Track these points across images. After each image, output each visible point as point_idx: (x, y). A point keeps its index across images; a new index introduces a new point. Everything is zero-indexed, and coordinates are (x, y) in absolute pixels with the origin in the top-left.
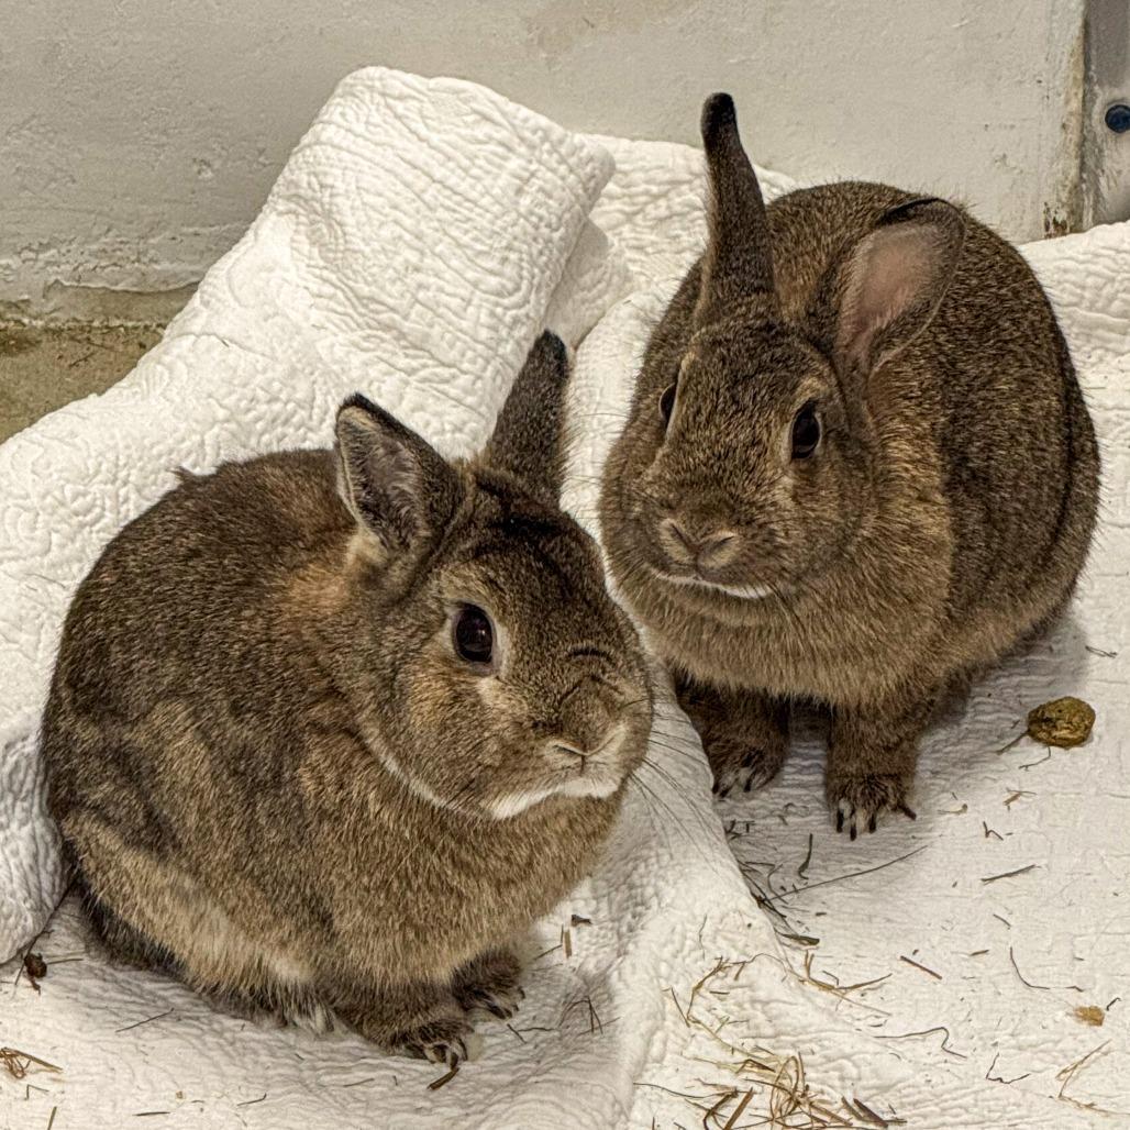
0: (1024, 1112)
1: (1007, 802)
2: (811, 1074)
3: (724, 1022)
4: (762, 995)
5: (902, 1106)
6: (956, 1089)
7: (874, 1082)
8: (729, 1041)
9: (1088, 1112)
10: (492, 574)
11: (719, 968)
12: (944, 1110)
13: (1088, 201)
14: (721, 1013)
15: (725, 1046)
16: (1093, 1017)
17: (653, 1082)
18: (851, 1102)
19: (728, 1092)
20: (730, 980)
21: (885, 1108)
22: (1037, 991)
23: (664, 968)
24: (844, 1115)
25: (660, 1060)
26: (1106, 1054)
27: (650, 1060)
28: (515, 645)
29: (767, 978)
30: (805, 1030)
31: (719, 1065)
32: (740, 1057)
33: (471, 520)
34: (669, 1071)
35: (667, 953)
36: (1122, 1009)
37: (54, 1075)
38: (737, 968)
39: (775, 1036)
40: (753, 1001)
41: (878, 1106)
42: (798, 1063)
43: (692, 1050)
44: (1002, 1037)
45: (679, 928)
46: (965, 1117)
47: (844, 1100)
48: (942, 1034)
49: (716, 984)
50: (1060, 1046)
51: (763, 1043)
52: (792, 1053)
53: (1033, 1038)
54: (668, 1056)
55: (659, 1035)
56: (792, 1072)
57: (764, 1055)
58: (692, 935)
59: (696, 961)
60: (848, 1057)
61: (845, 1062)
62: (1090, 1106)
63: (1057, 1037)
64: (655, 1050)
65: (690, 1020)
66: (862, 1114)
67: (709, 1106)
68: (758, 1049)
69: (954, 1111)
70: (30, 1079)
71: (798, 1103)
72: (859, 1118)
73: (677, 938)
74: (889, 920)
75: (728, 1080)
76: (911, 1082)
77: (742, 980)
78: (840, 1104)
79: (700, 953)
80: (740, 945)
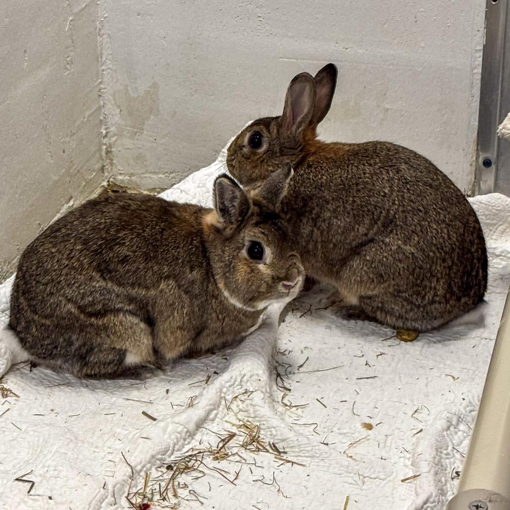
0: (327, 455)
1: (377, 356)
2: (262, 432)
3: (241, 410)
4: (254, 403)
5: (287, 447)
6: (306, 444)
7: (280, 438)
8: (240, 418)
9: (349, 459)
10: (263, 231)
11: (246, 393)
12: (301, 451)
13: (477, 189)
14: (241, 407)
15: (238, 419)
16: (369, 427)
17: (207, 428)
18: (271, 443)
19: (232, 434)
20: (246, 397)
21: (282, 447)
22: (356, 416)
23: (225, 390)
24: (268, 448)
25: (213, 420)
26: (368, 440)
27: (209, 419)
28: (272, 253)
29: (258, 397)
30: (263, 417)
31: (233, 425)
32: (241, 423)
33: (253, 214)
34: (215, 424)
35: (227, 385)
36: (382, 426)
37: (16, 398)
38: (250, 393)
39: (255, 417)
40: (251, 405)
41: (279, 446)
42: (259, 428)
43: (226, 418)
44: (335, 429)
45: (234, 378)
46: (307, 454)
47: (269, 442)
48: (315, 426)
49: (243, 398)
50: (353, 435)
51: (250, 419)
52: (258, 424)
53: (345, 431)
54: (217, 419)
55: (215, 412)
56: (256, 431)
57: (249, 423)
58: (239, 380)
59: (238, 389)
60: (274, 428)
61: (272, 429)
62: (351, 457)
63: (353, 432)
64: (212, 416)
65: (229, 408)
66: (274, 448)
67: (223, 438)
68: (248, 421)
69: (304, 452)
70: (8, 399)
71: (254, 441)
72: (272, 449)
73: (233, 380)
74: (319, 387)
75: (234, 430)
76: (292, 439)
77: (250, 398)
78: (268, 444)
79: (240, 387)
80: (254, 386)
